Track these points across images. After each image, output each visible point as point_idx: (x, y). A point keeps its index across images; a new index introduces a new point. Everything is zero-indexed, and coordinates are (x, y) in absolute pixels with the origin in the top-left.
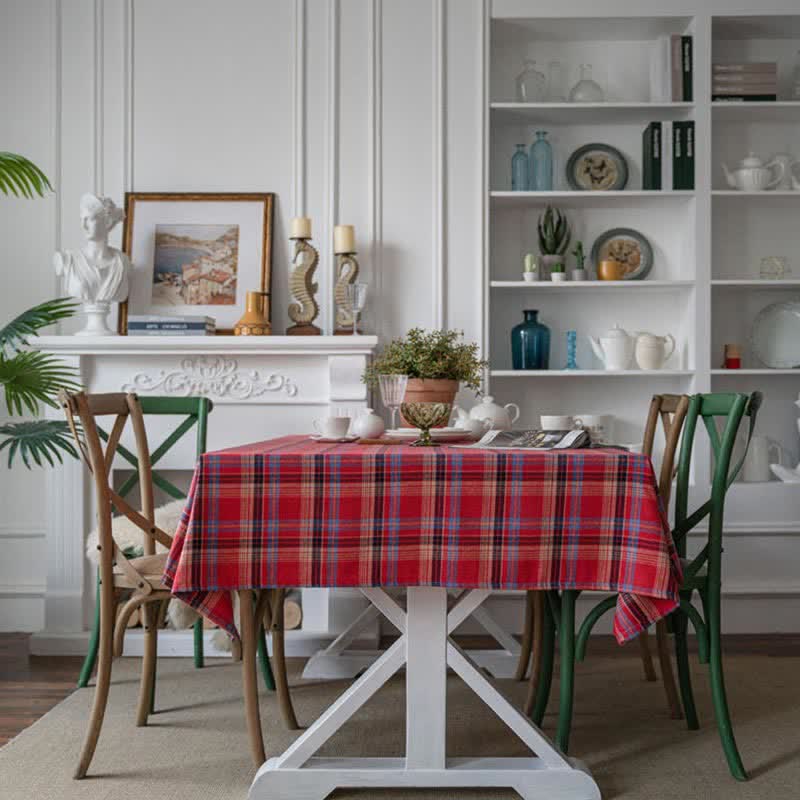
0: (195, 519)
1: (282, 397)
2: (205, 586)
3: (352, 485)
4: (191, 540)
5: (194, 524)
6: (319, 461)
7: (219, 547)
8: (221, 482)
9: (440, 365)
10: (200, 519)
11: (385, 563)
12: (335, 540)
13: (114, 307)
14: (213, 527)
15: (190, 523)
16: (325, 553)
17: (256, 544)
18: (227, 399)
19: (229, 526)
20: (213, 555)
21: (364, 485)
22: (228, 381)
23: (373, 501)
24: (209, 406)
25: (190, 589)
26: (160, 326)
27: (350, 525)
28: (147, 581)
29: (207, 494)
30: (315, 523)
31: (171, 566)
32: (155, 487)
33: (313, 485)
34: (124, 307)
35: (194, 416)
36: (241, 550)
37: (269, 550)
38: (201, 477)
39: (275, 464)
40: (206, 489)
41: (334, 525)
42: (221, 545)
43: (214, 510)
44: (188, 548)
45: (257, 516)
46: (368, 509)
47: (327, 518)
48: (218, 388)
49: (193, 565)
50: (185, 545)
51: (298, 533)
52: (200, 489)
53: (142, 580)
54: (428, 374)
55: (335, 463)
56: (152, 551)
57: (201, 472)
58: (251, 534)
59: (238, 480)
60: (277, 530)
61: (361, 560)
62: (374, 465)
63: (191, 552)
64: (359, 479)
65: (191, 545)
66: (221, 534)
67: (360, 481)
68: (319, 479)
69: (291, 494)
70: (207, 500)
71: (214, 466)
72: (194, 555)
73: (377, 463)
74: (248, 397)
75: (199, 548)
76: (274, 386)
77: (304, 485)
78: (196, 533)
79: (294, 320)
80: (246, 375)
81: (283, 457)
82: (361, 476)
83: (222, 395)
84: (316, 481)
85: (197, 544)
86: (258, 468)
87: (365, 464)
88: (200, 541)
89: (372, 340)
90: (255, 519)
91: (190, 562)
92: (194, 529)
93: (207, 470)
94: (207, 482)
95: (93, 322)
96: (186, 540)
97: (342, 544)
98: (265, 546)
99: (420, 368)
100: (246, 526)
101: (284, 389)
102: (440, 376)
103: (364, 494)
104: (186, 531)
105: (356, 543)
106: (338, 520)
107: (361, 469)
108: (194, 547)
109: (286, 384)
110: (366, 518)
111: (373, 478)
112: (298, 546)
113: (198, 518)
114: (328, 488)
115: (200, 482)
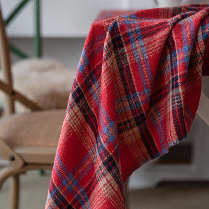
17: (140, 121)
53: (12, 153)
56: (13, 110)
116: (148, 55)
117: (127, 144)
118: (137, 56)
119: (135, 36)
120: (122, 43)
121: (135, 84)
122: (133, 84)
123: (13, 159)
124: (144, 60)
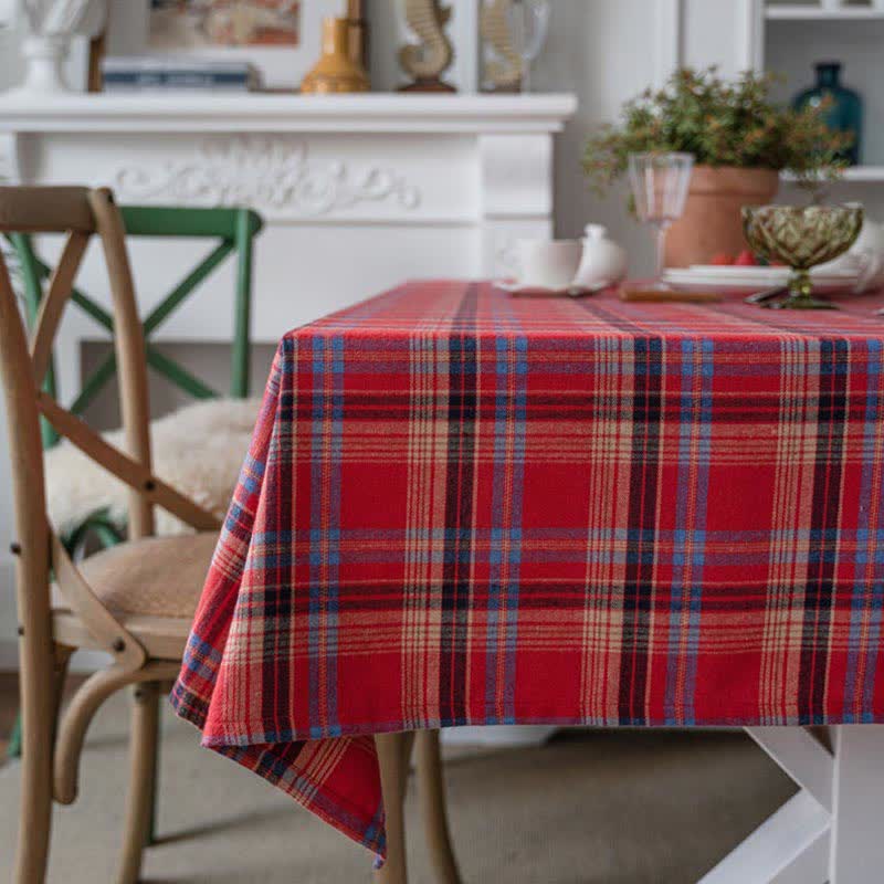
0: (270, 527)
1: (391, 211)
2: (303, 725)
3: (748, 430)
4: (259, 588)
5: (269, 543)
6: (647, 358)
7: (341, 608)
8: (348, 416)
9: (755, 135)
10: (287, 526)
11: (841, 659)
12: (692, 591)
13: (80, 47)
14: (326, 547)
15: (257, 537)
16: (663, 628)
17: (453, 599)
18: (288, 213)
19: (371, 545)
20: (324, 632)
21: (784, 429)
22: (289, 180)
23: (809, 476)
24: (256, 223)
25: (259, 738)
26: (163, 79)
27: (735, 548)
28: (131, 634)
29: (305, 452)
30: (631, 540)
31: (198, 662)
32: (153, 376)
33: (627, 428)
34: (97, 47)
35: (229, 243)
36: (408, 616)
37: (492, 616)
38: (288, 400)
39: (511, 364)
40: (306, 436)
41: (690, 547)
42: (348, 601)
43: (328, 498)
44: (251, 615)
45: (456, 516)
46: (794, 500)
47: (669, 524)
48: (272, 192)
49: (267, 667)
50: (240, 605)
51: (580, 569)
52: (286, 437)
53: (118, 633)
54: (729, 156)
55: (698, 363)
56: (149, 528)
57: (289, 383)
58: (438, 570)
59: (399, 410)
60: (517, 559)
61: (768, 648)
62: (815, 371)
63: (259, 625)
64: (769, 412)
65: (259, 605)
66: (346, 569)
67: (774, 419)
68: (646, 411)
69: (561, 453)
70: (305, 469)
71: (327, 370)
72: (268, 633)
73: (824, 364)
74: (328, 209)
75: (285, 612)
76: (376, 190)
77: (599, 427)
78: (276, 570)
79: (408, 70)
80: (323, 169)
81: (537, 345)
82: (775, 402)
83: (279, 205)
84: (638, 418)
85: (277, 602)
86: (461, 377)
87: (790, 364)
88: (286, 593)
89: (564, 104)
90: (449, 524)
91: (257, 657)
92: (269, 557)
93: (307, 379)
94: (306, 415)
95: (40, 72)
96: (244, 589)
97: (712, 601)
98: (482, 605)
99: (708, 144)
100: (425, 545)
101: (394, 197)
102: (752, 161)
103: (785, 456)
104: (243, 558)
105: (755, 600)
106: (701, 535)
107: (774, 383)
108: (269, 613)
109: (398, 187)
110: (785, 525)
111: (813, 409)
112: (579, 605)
113: (279, 523)
114: (673, 438)
115: (287, 416)
116: (525, 459)
117: (400, 647)
118: (500, 451)
119: (511, 408)
120: (474, 411)
121: (475, 509)
122: (470, 506)
123: (120, 647)
124: (513, 466)
